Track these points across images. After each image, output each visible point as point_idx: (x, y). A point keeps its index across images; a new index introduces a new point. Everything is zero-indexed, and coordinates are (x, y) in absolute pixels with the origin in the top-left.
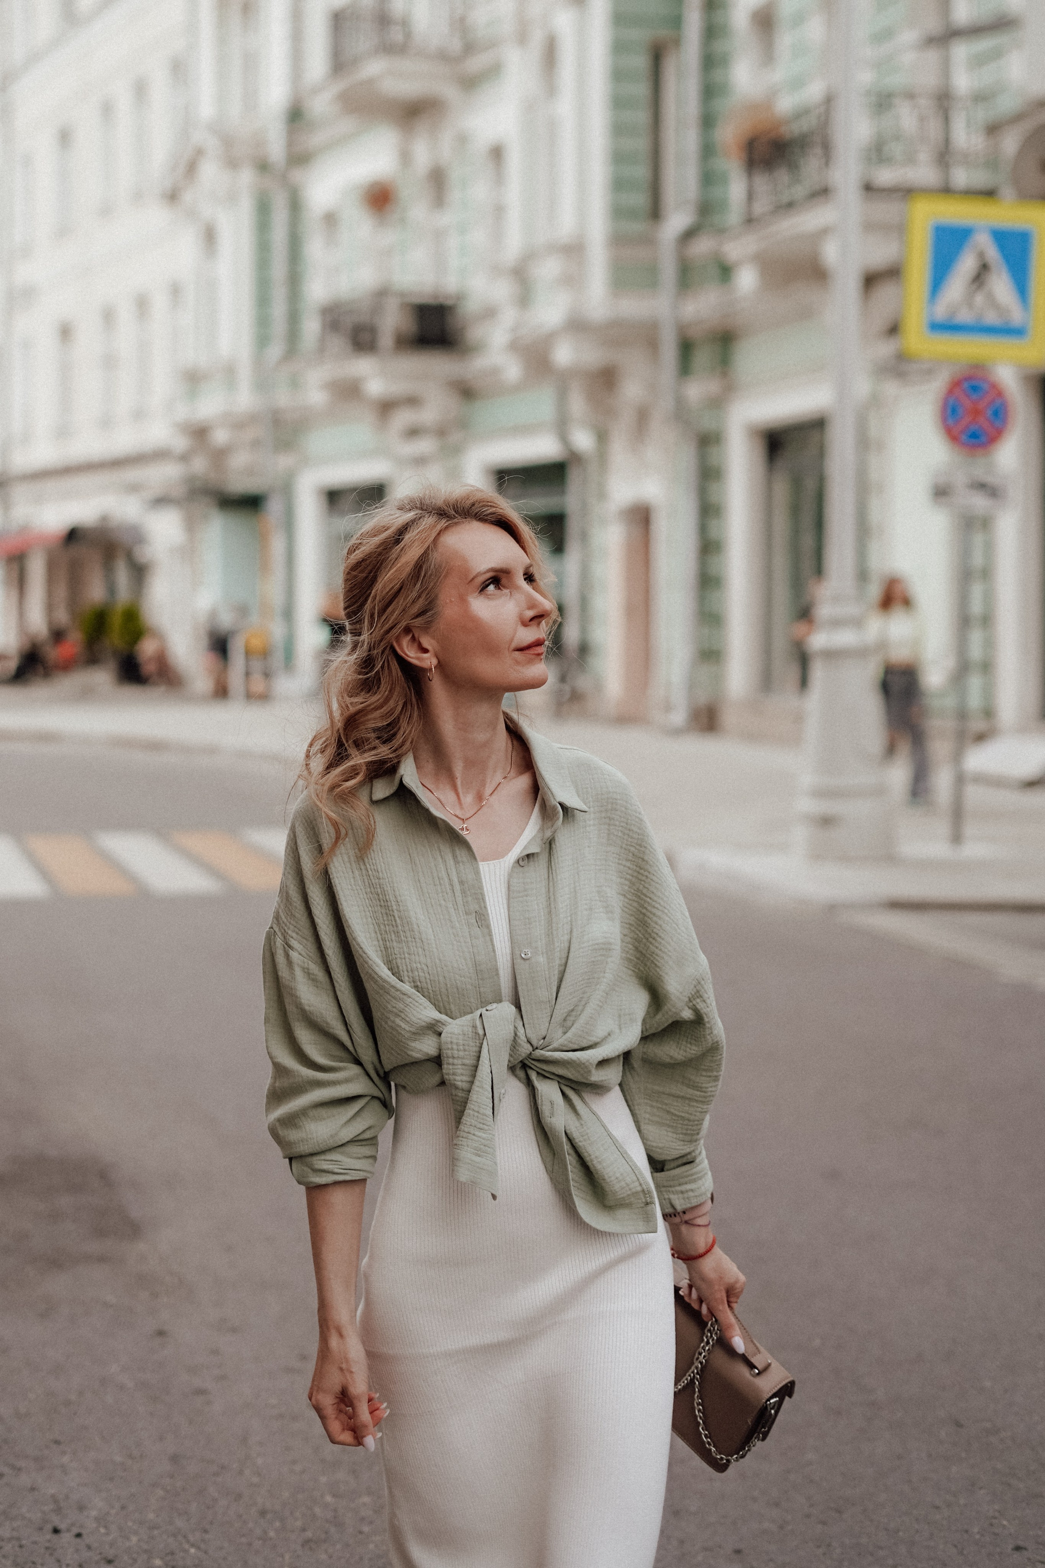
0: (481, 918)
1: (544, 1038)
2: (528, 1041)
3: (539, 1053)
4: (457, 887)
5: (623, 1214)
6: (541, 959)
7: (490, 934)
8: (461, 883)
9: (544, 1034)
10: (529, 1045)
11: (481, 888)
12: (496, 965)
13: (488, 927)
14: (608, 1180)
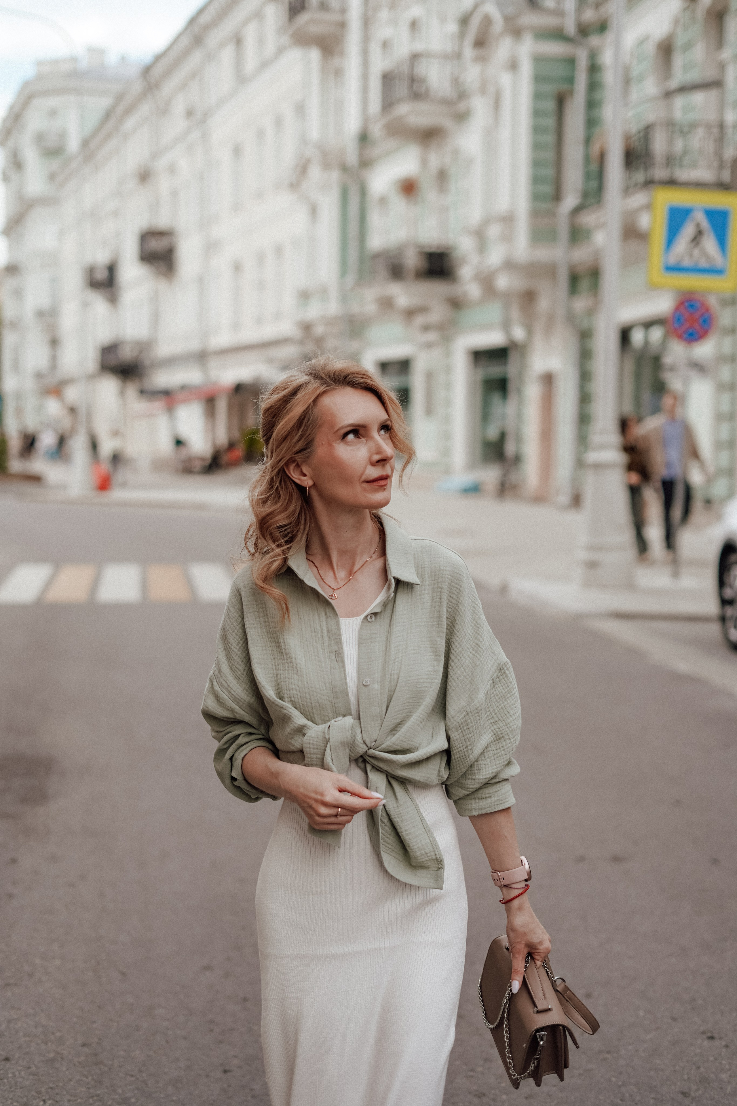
0: (339, 655)
1: (376, 741)
2: (364, 742)
3: (372, 751)
4: (325, 634)
5: (420, 872)
6: (376, 686)
7: (344, 666)
8: (328, 631)
9: (375, 738)
10: (365, 746)
11: (340, 635)
12: (347, 688)
13: (343, 662)
14: (412, 848)
